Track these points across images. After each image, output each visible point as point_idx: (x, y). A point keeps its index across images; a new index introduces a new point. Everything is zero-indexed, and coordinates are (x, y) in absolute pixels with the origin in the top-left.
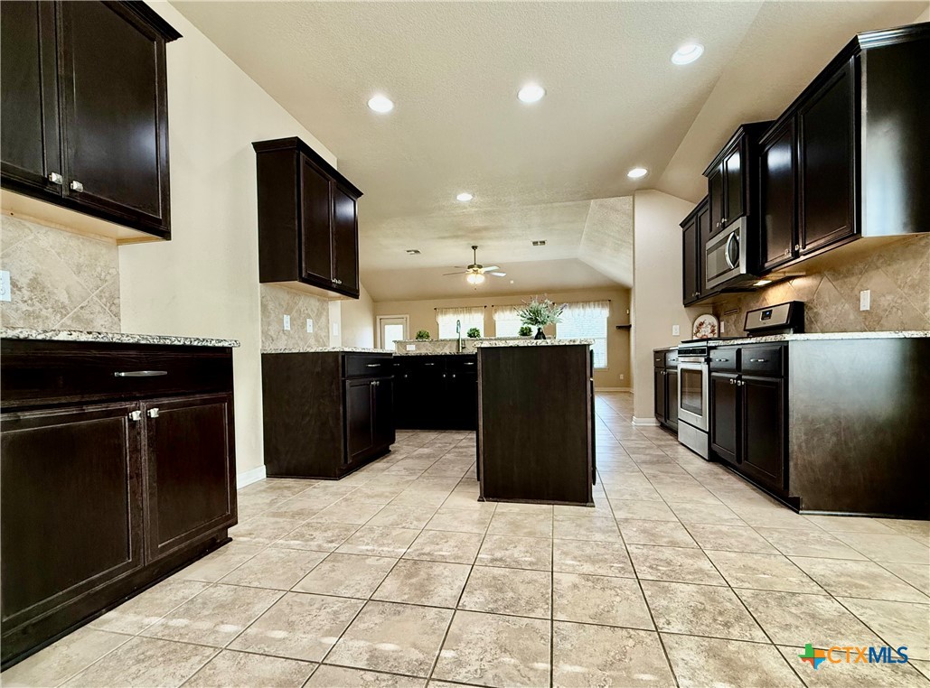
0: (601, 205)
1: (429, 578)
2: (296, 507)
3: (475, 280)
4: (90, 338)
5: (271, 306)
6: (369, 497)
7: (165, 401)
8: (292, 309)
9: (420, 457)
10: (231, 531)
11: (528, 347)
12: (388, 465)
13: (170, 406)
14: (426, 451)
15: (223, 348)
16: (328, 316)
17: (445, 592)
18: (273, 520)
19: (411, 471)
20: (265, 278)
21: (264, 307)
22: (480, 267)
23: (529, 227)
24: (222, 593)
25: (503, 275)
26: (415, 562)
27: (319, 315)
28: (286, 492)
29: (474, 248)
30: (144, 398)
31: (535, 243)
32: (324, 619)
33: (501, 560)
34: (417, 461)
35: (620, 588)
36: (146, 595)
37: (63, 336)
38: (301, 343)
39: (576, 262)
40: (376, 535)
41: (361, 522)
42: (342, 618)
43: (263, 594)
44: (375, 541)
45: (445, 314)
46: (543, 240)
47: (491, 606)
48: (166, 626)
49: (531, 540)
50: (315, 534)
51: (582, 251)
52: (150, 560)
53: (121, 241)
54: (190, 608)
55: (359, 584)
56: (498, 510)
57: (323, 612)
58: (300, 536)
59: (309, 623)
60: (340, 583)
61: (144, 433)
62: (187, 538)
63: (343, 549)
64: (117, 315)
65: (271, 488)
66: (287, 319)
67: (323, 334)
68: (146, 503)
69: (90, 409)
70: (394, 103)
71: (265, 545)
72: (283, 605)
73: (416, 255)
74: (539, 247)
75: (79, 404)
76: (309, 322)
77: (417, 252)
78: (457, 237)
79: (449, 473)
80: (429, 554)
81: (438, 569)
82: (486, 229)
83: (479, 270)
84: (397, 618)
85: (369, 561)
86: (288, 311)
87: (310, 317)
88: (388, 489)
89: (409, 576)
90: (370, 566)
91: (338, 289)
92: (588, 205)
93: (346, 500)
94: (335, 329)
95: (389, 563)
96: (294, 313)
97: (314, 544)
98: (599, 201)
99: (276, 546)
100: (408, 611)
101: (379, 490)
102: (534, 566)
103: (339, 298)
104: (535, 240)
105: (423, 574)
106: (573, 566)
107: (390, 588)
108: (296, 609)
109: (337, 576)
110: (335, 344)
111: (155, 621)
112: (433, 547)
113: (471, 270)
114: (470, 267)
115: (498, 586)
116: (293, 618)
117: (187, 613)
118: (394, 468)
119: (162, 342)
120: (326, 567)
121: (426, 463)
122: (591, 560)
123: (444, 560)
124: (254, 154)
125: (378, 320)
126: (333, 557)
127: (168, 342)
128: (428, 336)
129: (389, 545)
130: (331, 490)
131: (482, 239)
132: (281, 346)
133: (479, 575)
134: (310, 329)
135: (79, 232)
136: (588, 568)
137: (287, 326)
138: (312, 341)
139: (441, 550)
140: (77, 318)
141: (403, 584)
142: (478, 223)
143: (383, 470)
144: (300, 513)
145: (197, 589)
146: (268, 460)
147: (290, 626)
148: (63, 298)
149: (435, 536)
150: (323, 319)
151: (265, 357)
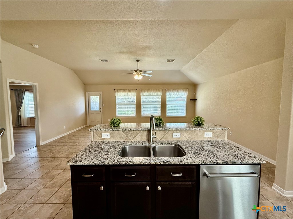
3: (138, 77)
22: (140, 71)
29: (138, 61)
31: (169, 61)
45: (119, 92)
46: (173, 59)
73: (106, 63)
77: (106, 61)
83: (140, 73)
104: (169, 59)
113: (136, 72)
125: (87, 93)
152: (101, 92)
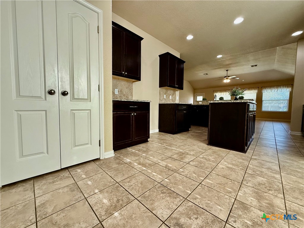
0: (283, 48)
1: (185, 157)
2: (162, 138)
3: (226, 81)
4: (126, 100)
5: (161, 93)
6: (179, 139)
7: (137, 112)
8: (166, 93)
9: (197, 133)
10: (149, 140)
11: (225, 103)
12: (187, 133)
13: (138, 113)
14: (199, 131)
15: (148, 102)
16: (175, 95)
17: (187, 160)
18: (157, 140)
19: (192, 135)
20: (161, 86)
21: (160, 93)
22: (229, 77)
23: (249, 61)
24: (145, 149)
25: (238, 78)
26: (183, 153)
27: (173, 95)
28: (162, 135)
29: (227, 71)
30: (134, 111)
31: (252, 66)
32: (160, 158)
33: (205, 158)
34: (195, 134)
35: (237, 172)
36: (133, 147)
37: (123, 100)
38: (168, 101)
39: (274, 71)
40: (177, 146)
41: (175, 143)
42: (163, 158)
43: (151, 151)
44: (176, 148)
45: (216, 92)
46: (256, 64)
47: (196, 165)
48: (135, 152)
49: (217, 156)
50: (164, 144)
51: (276, 66)
52: (134, 140)
53: (134, 82)
54: (139, 150)
55: (169, 154)
56: (212, 148)
57: (160, 157)
58: (161, 143)
59: (157, 157)
60: (165, 153)
61: (134, 117)
62: (140, 138)
63: (169, 148)
64: (132, 96)
65: (159, 134)
66: (165, 96)
67: (174, 99)
68: (134, 130)
69: (126, 112)
70: (193, 36)
71: (154, 144)
72: (154, 154)
74: (255, 67)
75: (124, 112)
76: (171, 96)
77: (207, 74)
78: (220, 68)
79: (203, 138)
80: (187, 153)
81: (187, 156)
82: (231, 64)
83: (228, 78)
84: (174, 161)
85: (173, 151)
86: (165, 94)
87: (171, 95)
88: (184, 138)
89: (180, 155)
90: (173, 152)
91: (177, 88)
92: (276, 49)
93: (174, 139)
94: (177, 98)
95: (177, 152)
96: (167, 94)
97: (163, 145)
98: (281, 47)
99: (156, 144)
100: (177, 161)
101: (182, 138)
102: (213, 162)
103: (179, 90)
104: (252, 65)
105: (184, 156)
106: (226, 164)
107: (175, 156)
108: (156, 155)
109: (165, 152)
110: (177, 102)
111: (134, 151)
112: (189, 152)
113: (225, 78)
114: (225, 77)
115: (201, 162)
116: (155, 156)
117: (138, 151)
118: (189, 134)
119: (137, 101)
120: (164, 150)
121: (198, 134)
122: (233, 165)
123: (190, 155)
124: (159, 58)
125: (195, 95)
126: (166, 149)
127: (138, 101)
128: (206, 100)
129: (179, 149)
130: (172, 136)
131: (230, 67)
132: (163, 102)
133: (197, 159)
134: (170, 98)
135: (127, 81)
136: (230, 166)
137: (165, 97)
138: (171, 101)
139: (191, 153)
140: (126, 97)
141: (178, 156)
142: (227, 63)
143: (185, 134)
144: (163, 140)
145: (141, 148)
146: (159, 128)
147: (154, 157)
148: (125, 93)
149: (190, 150)
150: (174, 95)
151: (160, 105)
152: (204, 93)
